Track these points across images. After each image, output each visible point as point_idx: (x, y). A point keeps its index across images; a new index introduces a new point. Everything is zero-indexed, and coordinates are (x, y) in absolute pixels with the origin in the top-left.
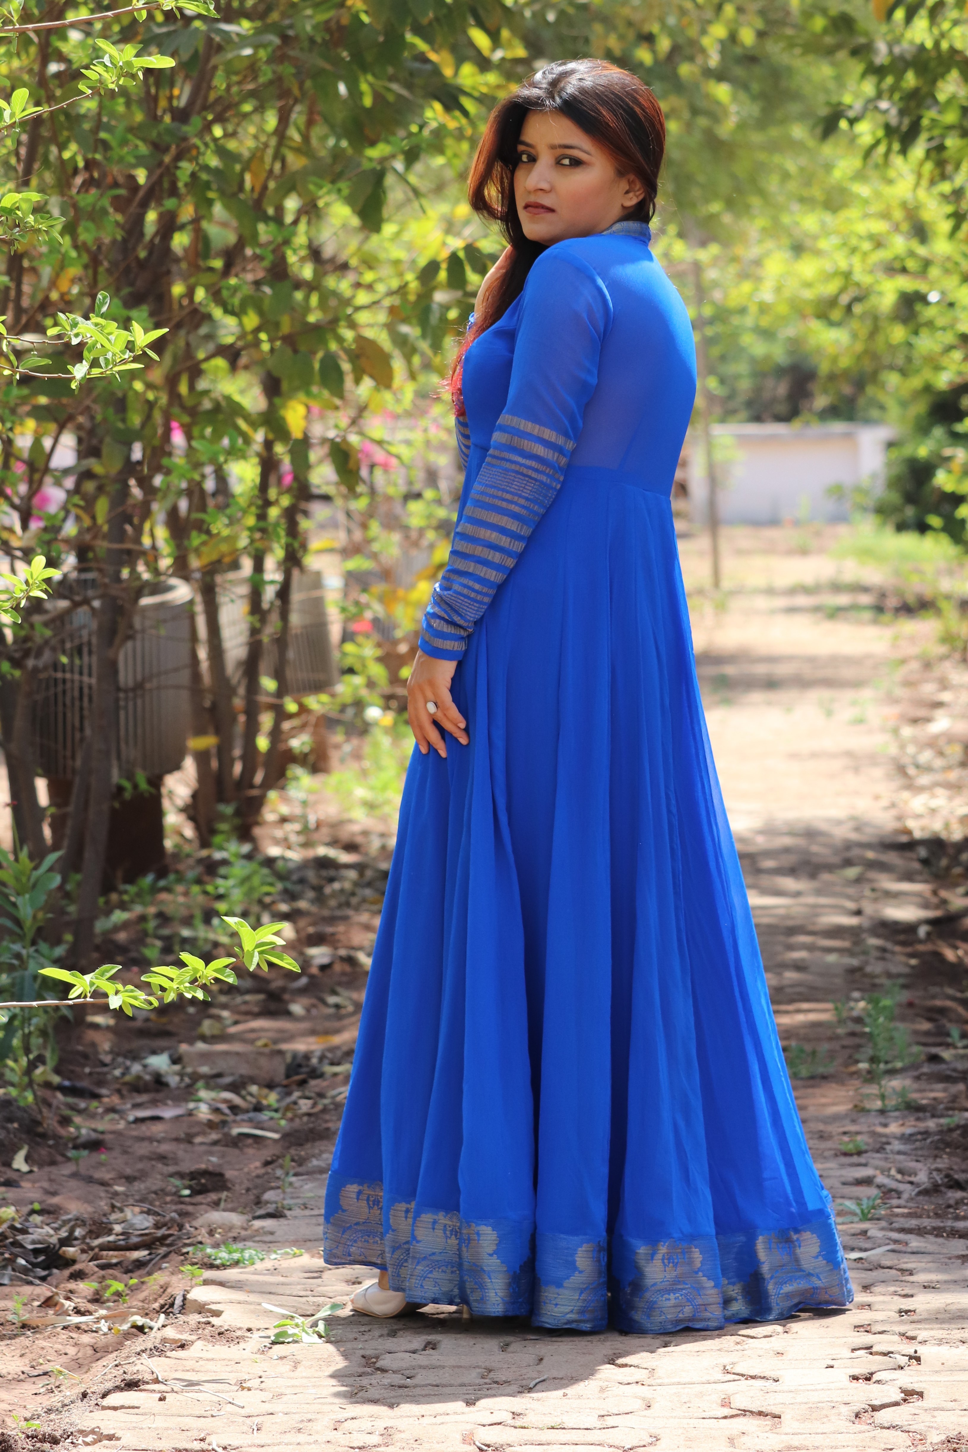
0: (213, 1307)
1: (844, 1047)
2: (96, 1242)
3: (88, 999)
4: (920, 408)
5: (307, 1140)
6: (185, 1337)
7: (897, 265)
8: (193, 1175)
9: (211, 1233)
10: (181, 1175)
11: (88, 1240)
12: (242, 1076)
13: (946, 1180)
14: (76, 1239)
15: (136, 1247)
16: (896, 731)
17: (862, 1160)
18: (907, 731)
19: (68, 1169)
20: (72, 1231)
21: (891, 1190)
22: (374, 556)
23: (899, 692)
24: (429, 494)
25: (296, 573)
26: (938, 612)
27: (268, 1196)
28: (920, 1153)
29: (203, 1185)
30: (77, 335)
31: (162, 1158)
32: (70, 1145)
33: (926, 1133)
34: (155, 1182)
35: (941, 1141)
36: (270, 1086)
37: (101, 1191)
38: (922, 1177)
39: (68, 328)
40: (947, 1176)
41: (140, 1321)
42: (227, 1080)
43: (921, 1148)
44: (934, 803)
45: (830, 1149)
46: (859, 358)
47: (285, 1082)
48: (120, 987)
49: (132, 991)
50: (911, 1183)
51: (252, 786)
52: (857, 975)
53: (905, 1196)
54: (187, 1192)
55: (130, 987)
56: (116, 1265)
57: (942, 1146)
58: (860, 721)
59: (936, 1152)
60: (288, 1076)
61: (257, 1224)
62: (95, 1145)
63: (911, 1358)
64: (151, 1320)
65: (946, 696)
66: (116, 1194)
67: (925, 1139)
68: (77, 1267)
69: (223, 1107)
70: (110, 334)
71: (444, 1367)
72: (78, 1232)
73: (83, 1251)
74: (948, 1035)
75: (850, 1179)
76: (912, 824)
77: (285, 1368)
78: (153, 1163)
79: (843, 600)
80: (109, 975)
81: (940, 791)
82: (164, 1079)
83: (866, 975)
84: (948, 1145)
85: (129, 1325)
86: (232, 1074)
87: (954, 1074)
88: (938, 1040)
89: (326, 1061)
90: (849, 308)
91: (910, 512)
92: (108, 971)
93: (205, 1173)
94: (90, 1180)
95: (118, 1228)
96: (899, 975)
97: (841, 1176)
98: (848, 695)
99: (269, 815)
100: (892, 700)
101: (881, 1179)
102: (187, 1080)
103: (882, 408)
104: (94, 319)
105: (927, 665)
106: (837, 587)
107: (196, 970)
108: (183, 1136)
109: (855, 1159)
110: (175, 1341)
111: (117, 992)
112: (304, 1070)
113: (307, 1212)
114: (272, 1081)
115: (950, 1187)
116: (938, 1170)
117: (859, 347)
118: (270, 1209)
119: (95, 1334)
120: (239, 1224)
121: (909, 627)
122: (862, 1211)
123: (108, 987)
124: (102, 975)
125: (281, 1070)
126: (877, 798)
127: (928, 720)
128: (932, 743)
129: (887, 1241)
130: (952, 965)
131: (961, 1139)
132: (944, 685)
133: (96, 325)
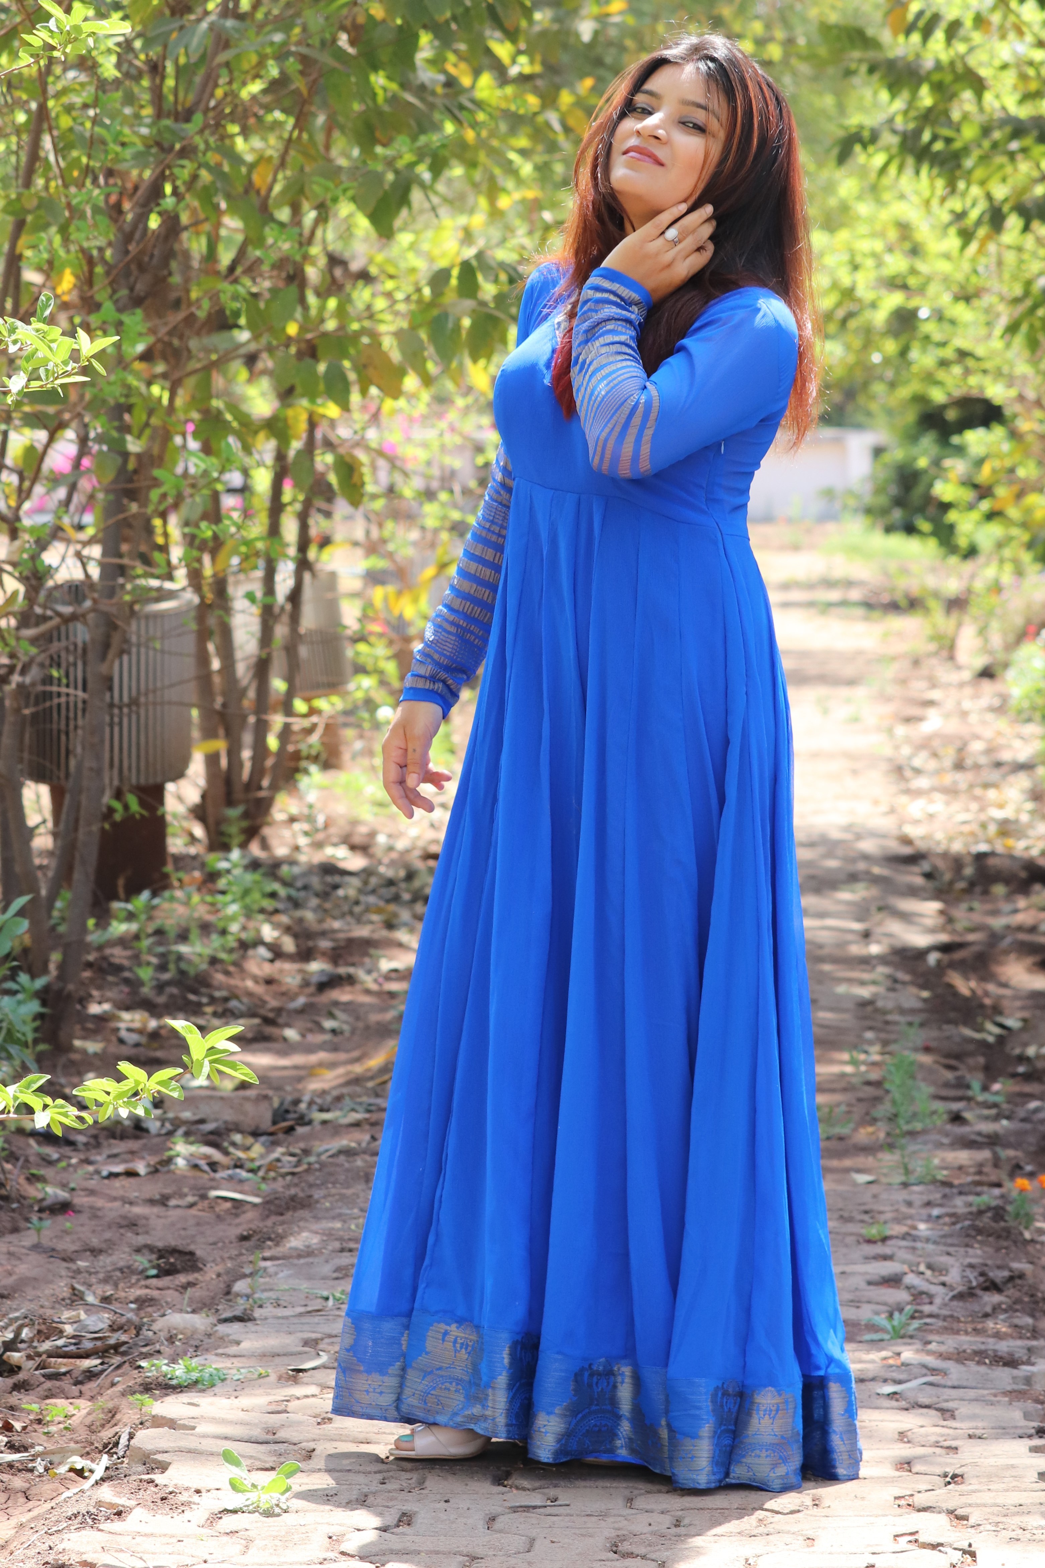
0: (159, 1457)
1: (860, 1100)
2: (46, 1346)
3: (11, 1115)
4: (911, 417)
5: (288, 1209)
6: (122, 1501)
7: (899, 282)
8: (162, 1253)
9: (171, 1339)
10: (151, 1249)
11: (35, 1344)
12: (226, 1122)
13: (981, 1279)
14: (22, 1341)
15: (87, 1355)
16: (890, 731)
17: (886, 1250)
18: (901, 730)
19: (28, 1239)
20: (18, 1333)
21: (922, 1293)
22: (390, 556)
23: (891, 690)
24: (444, 496)
25: (307, 577)
26: (927, 610)
27: (240, 1286)
28: (949, 1241)
29: (172, 1264)
30: (15, 342)
31: (132, 1224)
32: (36, 1208)
33: (955, 1218)
34: (121, 1257)
35: (973, 1227)
36: (256, 1134)
37: (62, 1267)
38: (954, 1276)
39: (5, 333)
40: (982, 1274)
41: (79, 1462)
42: (209, 1127)
43: (951, 1236)
44: (932, 809)
45: (851, 1234)
46: (851, 369)
47: (272, 1129)
48: (48, 1100)
49: (62, 1107)
50: (944, 1284)
51: (260, 788)
52: (869, 1009)
53: (938, 1301)
54: (154, 1272)
55: (60, 1101)
56: (64, 1374)
57: (973, 1233)
58: (855, 720)
59: (967, 1240)
60: (274, 1123)
61: (222, 1329)
62: (63, 1208)
63: (965, 1552)
64: (93, 1461)
65: (935, 695)
66: (78, 1271)
67: (954, 1224)
68: (21, 1376)
69: (203, 1163)
70: (53, 341)
71: (419, 1553)
72: (25, 1333)
73: (29, 1357)
74: (968, 1087)
75: (876, 1278)
76: (912, 831)
77: (233, 1547)
78: (122, 1231)
79: (834, 595)
80: (36, 1086)
81: (938, 796)
82: (144, 1125)
83: (877, 1010)
84: (980, 1231)
85: (66, 1468)
86: (216, 1120)
87: (979, 1139)
88: (959, 1093)
89: (315, 1107)
90: (844, 322)
91: (897, 514)
92: (35, 1082)
93: (174, 1251)
94: (51, 1253)
95: (69, 1329)
96: (913, 1011)
97: (866, 1273)
98: (844, 692)
99: (278, 814)
100: (884, 698)
101: (910, 1279)
102: (168, 1126)
103: (869, 414)
104: (36, 324)
105: (916, 663)
106: (828, 583)
107: (137, 1083)
108: (157, 1197)
109: (879, 1249)
110: (111, 1505)
111: (45, 1106)
112: (292, 1116)
113: (280, 1312)
114: (257, 1127)
115: (986, 1289)
116: (971, 1266)
117: (851, 359)
118: (241, 1306)
119: (29, 1475)
120: (202, 1328)
121: (898, 623)
122: (893, 1327)
123: (36, 1102)
124: (28, 1087)
125: (268, 1116)
126: (876, 802)
127: (920, 719)
128: (925, 745)
129: (924, 1371)
130: (966, 999)
131: (993, 1224)
132: (934, 684)
133: (37, 331)
